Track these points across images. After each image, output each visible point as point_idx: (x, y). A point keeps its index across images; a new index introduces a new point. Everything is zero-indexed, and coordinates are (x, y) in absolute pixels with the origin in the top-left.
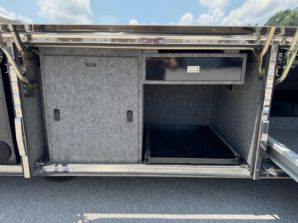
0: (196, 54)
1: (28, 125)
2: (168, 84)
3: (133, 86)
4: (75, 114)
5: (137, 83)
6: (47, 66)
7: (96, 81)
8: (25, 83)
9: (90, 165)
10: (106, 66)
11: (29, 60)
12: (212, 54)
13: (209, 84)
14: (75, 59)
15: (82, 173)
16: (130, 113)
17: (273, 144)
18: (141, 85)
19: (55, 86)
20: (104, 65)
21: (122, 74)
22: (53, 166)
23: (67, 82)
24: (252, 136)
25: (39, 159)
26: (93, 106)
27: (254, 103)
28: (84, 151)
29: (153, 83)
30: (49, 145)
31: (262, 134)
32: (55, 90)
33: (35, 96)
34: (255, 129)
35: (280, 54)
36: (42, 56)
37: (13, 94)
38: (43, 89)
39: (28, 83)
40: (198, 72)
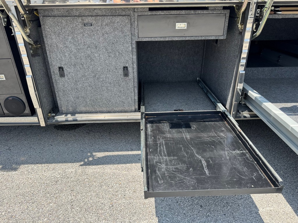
0: (183, 11)
1: (38, 82)
2: (159, 40)
3: (127, 43)
4: (77, 71)
5: (131, 40)
6: (47, 27)
7: (93, 39)
8: (30, 44)
9: (95, 114)
10: (102, 25)
11: (31, 22)
12: (198, 11)
13: (195, 39)
14: (73, 20)
15: (89, 121)
16: (125, 68)
17: (248, 91)
18: (134, 42)
19: (57, 46)
20: (100, 24)
21: (116, 33)
22: (63, 116)
23: (67, 42)
24: (231, 85)
25: (50, 111)
26: (92, 63)
27: (234, 56)
28: (89, 103)
29: (145, 40)
30: (58, 99)
31: (239, 84)
32: (58, 49)
33: (39, 56)
34: (233, 79)
35: (258, 10)
36: (42, 17)
37: (21, 55)
38: (47, 49)
39: (33, 44)
40: (186, 28)
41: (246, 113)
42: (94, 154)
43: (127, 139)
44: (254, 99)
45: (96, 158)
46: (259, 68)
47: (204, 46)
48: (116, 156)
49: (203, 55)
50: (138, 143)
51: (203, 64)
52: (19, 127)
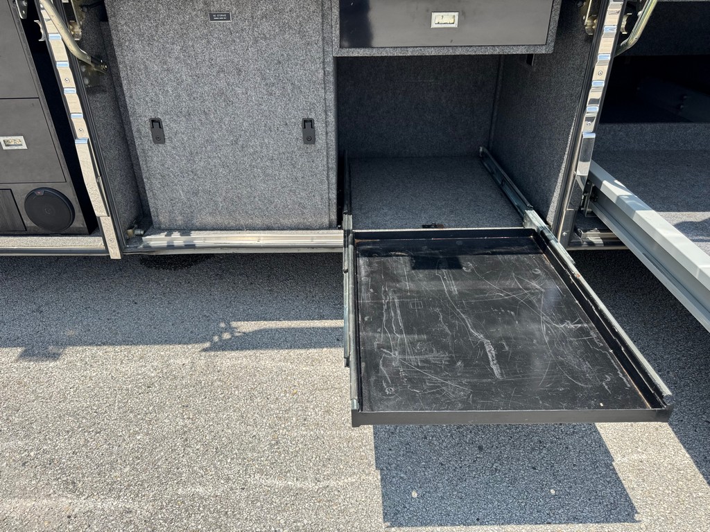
1: (103, 154)
2: (389, 55)
3: (314, 62)
4: (194, 129)
5: (321, 54)
6: (123, 22)
7: (232, 52)
8: (82, 63)
9: (235, 232)
10: (252, 17)
11: (86, 10)
13: (477, 53)
14: (183, 4)
15: (222, 247)
16: (308, 124)
17: (601, 183)
18: (330, 59)
19: (146, 68)
20: (248, 14)
21: (287, 36)
22: (163, 235)
23: (170, 57)
24: (560, 166)
25: (132, 222)
26: (230, 109)
27: (572, 95)
28: (221, 205)
29: (356, 55)
30: (149, 194)
31: (579, 162)
32: (148, 76)
33: (104, 91)
34: (567, 153)
37: (63, 89)
38: (122, 75)
39: (90, 63)
40: (455, 25)
41: (594, 236)
42: (234, 324)
43: (310, 292)
44: (614, 200)
45: (240, 334)
46: (632, 125)
47: (498, 70)
48: (286, 332)
49: (496, 91)
50: (336, 302)
51: (495, 114)
52: (58, 259)
